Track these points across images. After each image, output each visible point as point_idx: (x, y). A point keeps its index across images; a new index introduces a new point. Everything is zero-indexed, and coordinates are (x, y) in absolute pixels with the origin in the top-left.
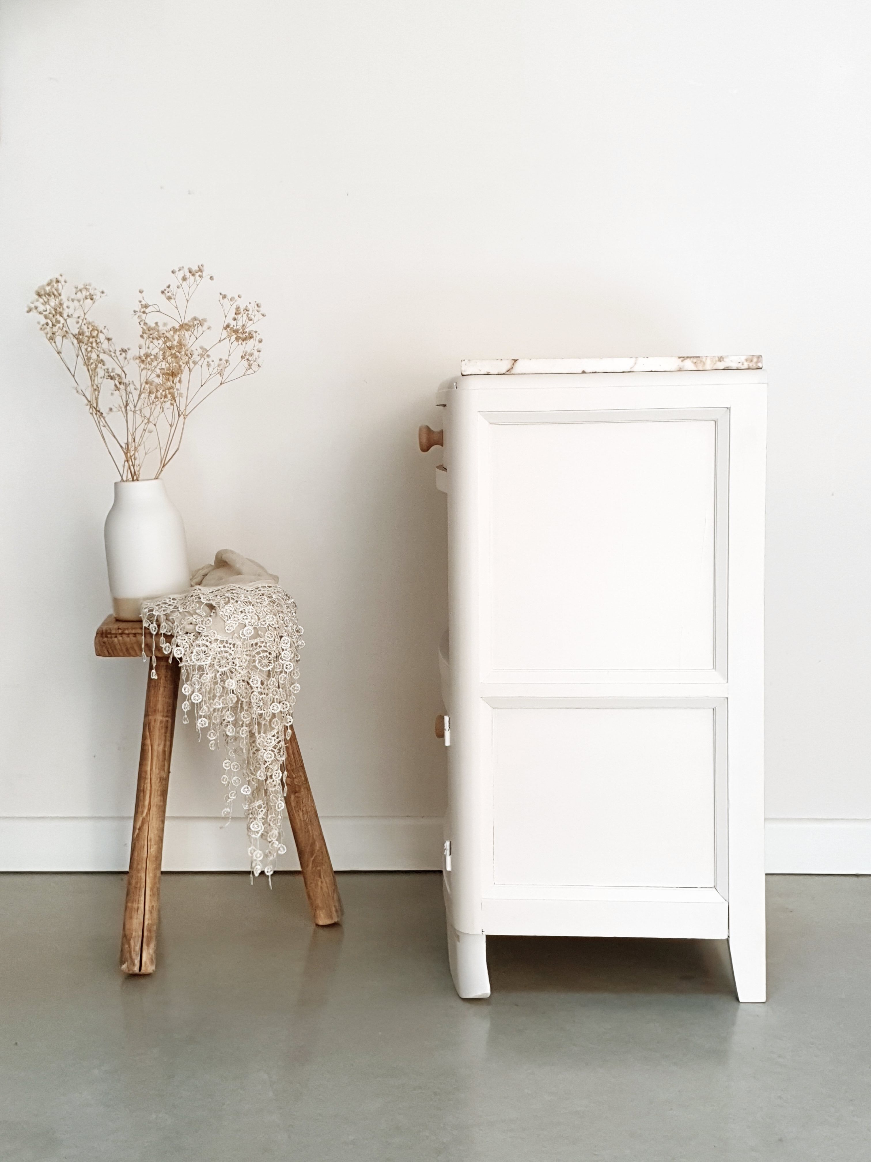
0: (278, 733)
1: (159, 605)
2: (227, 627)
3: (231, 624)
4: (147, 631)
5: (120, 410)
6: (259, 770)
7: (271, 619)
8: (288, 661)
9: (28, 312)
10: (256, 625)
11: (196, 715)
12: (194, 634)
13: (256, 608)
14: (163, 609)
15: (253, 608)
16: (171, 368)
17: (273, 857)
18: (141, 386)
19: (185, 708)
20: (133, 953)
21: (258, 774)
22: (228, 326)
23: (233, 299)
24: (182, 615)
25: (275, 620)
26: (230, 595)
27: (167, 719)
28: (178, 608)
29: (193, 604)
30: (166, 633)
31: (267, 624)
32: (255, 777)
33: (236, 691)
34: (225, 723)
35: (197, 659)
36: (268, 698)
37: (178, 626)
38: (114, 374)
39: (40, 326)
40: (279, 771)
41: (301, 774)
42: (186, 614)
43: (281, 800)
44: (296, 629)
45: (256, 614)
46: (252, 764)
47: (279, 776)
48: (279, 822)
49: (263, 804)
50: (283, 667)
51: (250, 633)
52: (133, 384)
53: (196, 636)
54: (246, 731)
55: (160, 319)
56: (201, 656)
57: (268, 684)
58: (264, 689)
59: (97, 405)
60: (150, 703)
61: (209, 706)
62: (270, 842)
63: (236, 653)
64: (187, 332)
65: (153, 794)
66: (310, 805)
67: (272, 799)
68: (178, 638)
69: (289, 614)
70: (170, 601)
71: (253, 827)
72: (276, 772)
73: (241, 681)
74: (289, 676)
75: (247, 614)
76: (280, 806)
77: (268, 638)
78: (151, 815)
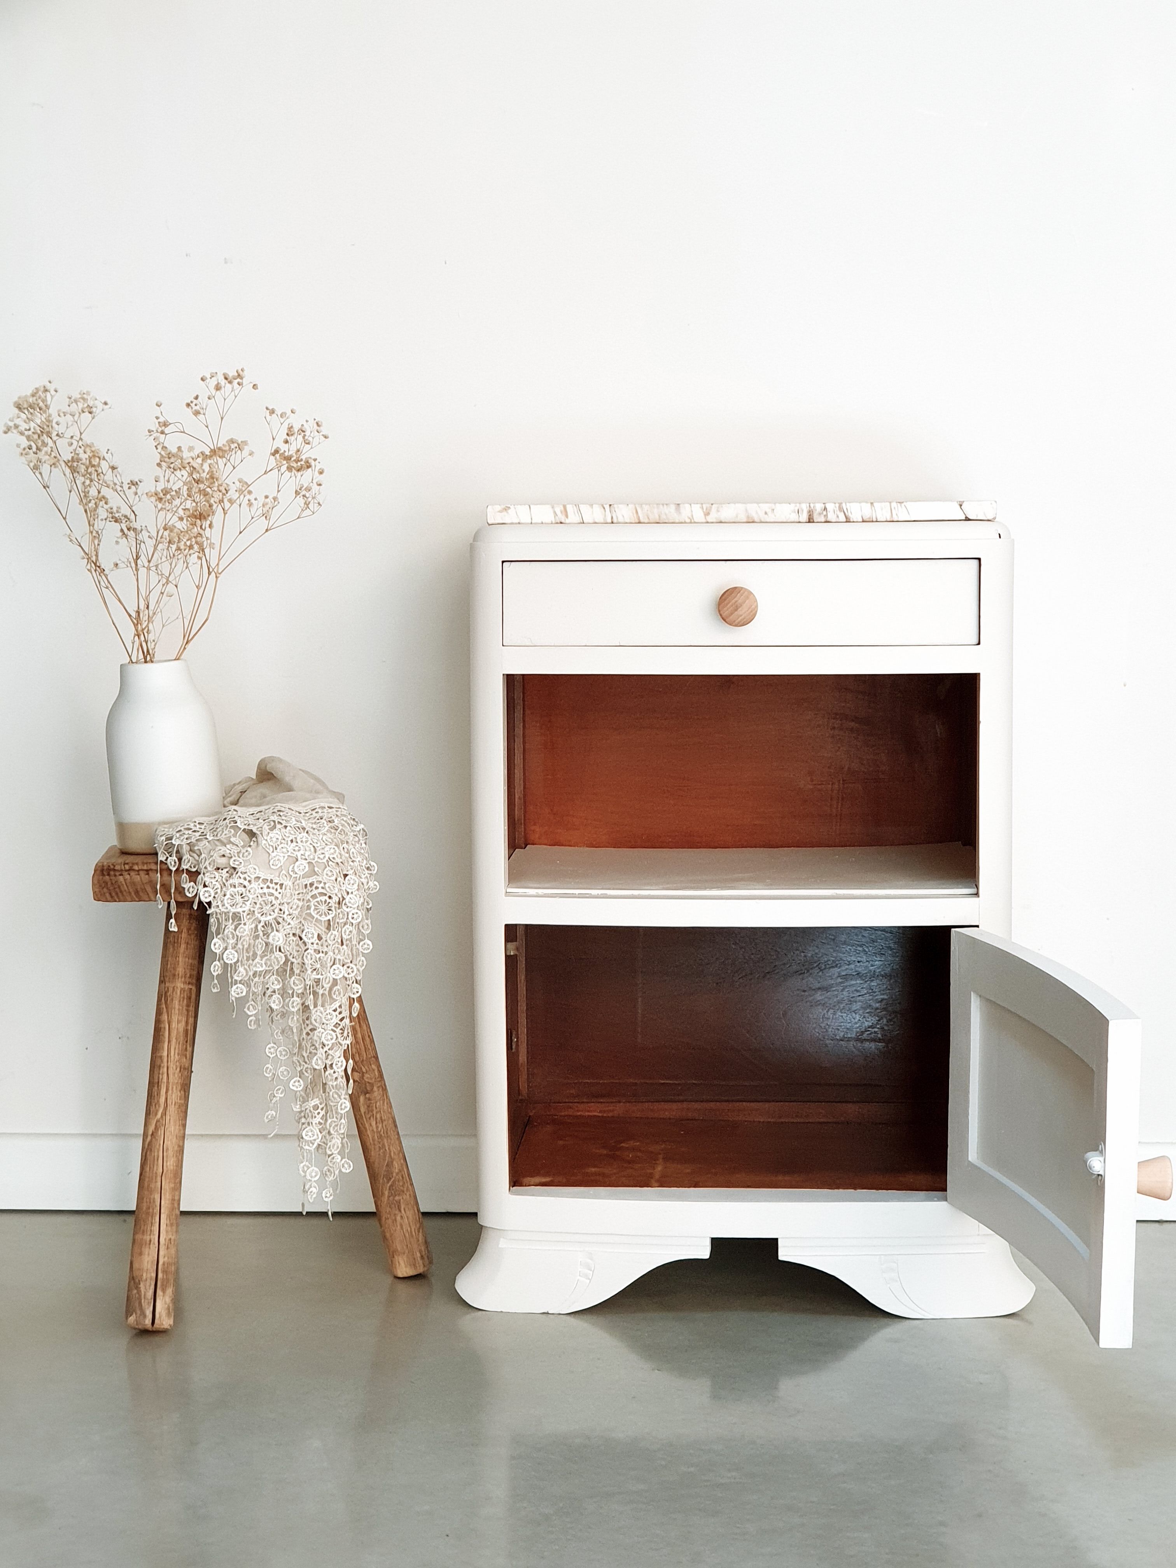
0: (340, 1007)
1: (180, 831)
2: (272, 862)
3: (278, 857)
4: (164, 867)
5: (129, 565)
6: (315, 1056)
7: (332, 851)
8: (354, 909)
9: (6, 432)
10: (311, 859)
11: (230, 981)
12: (227, 870)
13: (311, 835)
14: (186, 836)
15: (307, 836)
16: (199, 508)
18: (158, 533)
19: (214, 971)
20: (143, 1301)
21: (314, 1062)
22: (276, 452)
23: (284, 416)
24: (211, 846)
25: (337, 852)
26: (276, 818)
27: (190, 986)
28: (206, 835)
29: (226, 830)
30: (190, 869)
31: (327, 858)
32: (309, 1066)
33: (284, 948)
34: (269, 992)
35: (231, 904)
36: (327, 958)
37: (206, 860)
38: (120, 515)
39: (20, 450)
40: (342, 1058)
41: (373, 1067)
42: (217, 843)
43: (345, 1099)
44: (367, 866)
45: (311, 844)
46: (305, 1048)
47: (342, 1066)
48: (342, 1129)
49: (321, 1104)
50: (348, 916)
51: (303, 870)
52: (147, 530)
53: (230, 872)
54: (298, 1004)
55: (184, 442)
56: (238, 900)
57: (328, 939)
58: (322, 945)
59: (97, 560)
60: (167, 964)
61: (248, 969)
62: (329, 1156)
63: (284, 897)
64: (221, 460)
65: (170, 1088)
66: (386, 1111)
67: (333, 1096)
68: (206, 875)
69: (357, 844)
70: (196, 826)
71: (306, 1135)
72: (338, 1059)
73: (291, 935)
74: (357, 929)
75: (300, 844)
76: (343, 1107)
77: (327, 877)
78: (168, 1118)
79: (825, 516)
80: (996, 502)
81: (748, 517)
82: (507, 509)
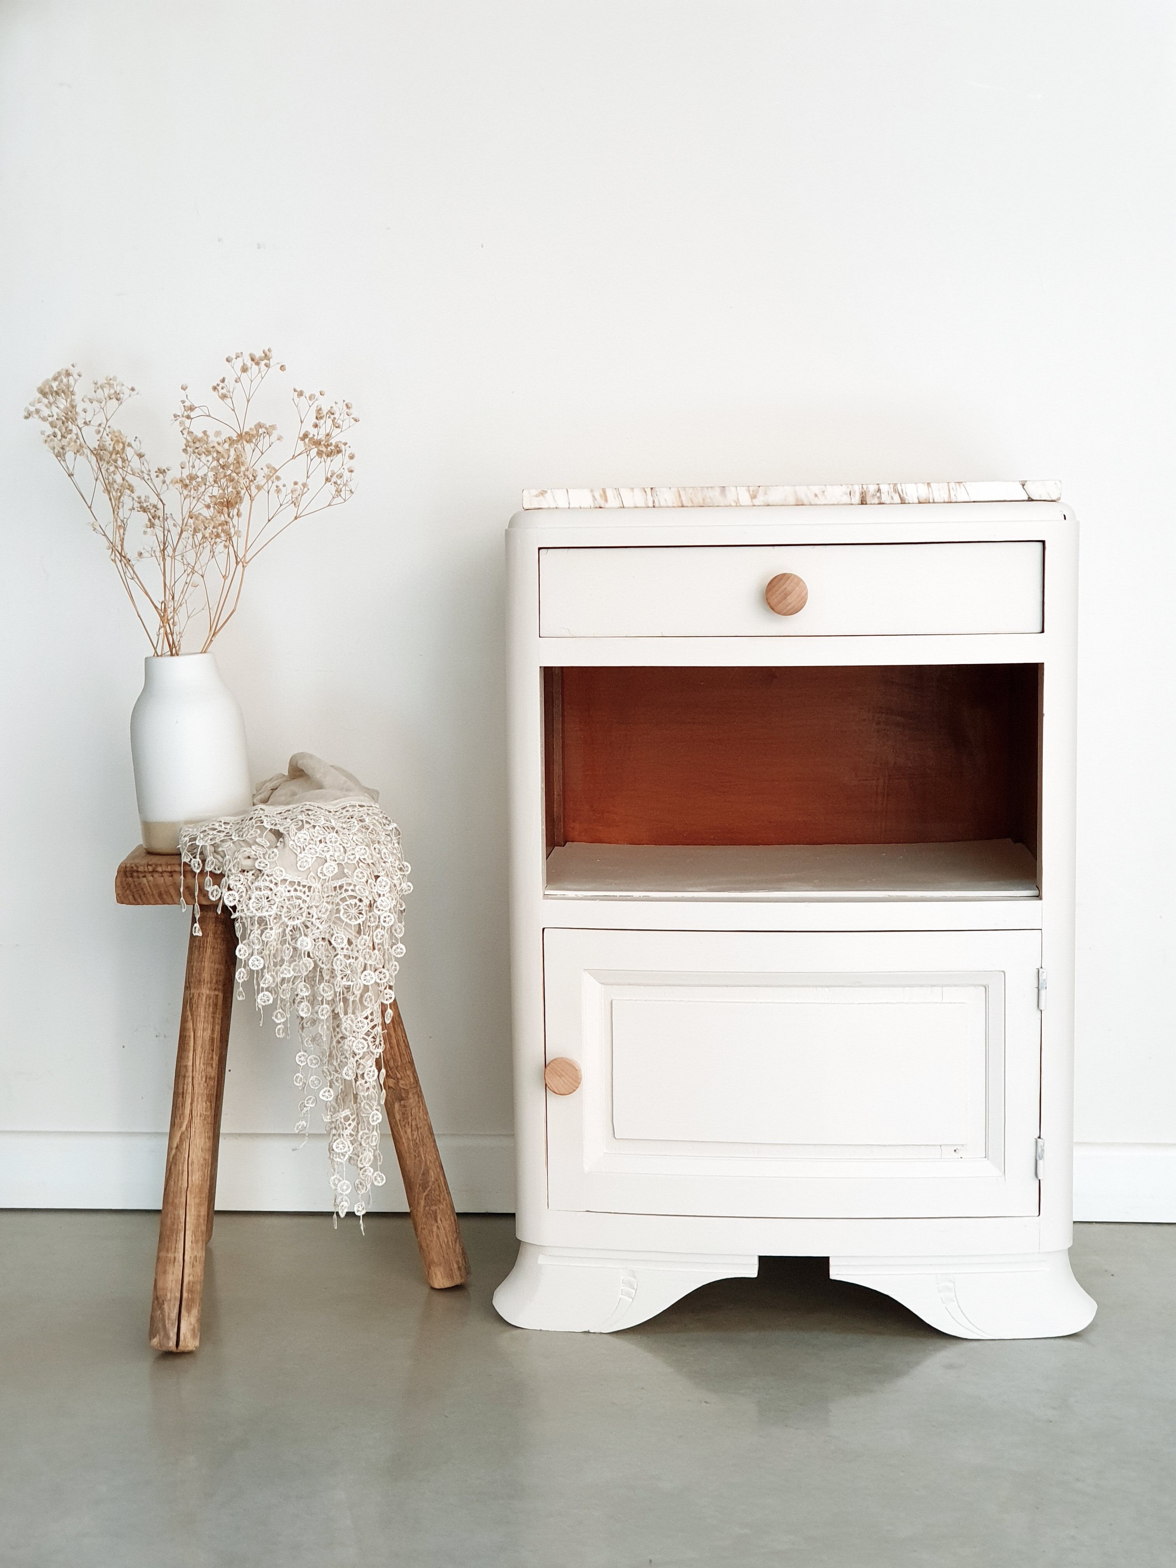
0: (372, 1014)
1: (205, 831)
2: (299, 863)
3: (305, 858)
4: (188, 868)
5: (153, 555)
6: (346, 1066)
7: (363, 851)
8: (386, 911)
9: (26, 418)
10: (340, 860)
11: (256, 988)
12: (253, 872)
13: (341, 835)
14: (210, 837)
15: (337, 836)
16: (226, 496)
17: (366, 1189)
18: (183, 520)
19: (239, 978)
20: (167, 1322)
21: (344, 1072)
22: (306, 435)
23: (313, 397)
24: (236, 847)
25: (368, 853)
26: (304, 817)
27: (216, 993)
28: (231, 835)
29: (252, 830)
30: (214, 871)
31: (357, 859)
32: (340, 1076)
33: (313, 953)
34: (298, 999)
35: (257, 908)
36: (358, 964)
37: (230, 862)
38: (148, 504)
39: (44, 437)
40: (374, 1068)
41: (409, 1072)
42: (242, 843)
43: (377, 1110)
44: (399, 867)
45: (340, 844)
46: (335, 1057)
47: (373, 1076)
48: (374, 1141)
49: (352, 1115)
50: (379, 919)
51: (332, 872)
52: (172, 518)
53: (256, 875)
54: (328, 1011)
55: (211, 427)
56: (263, 903)
57: (358, 944)
58: (352, 950)
59: (122, 549)
60: (193, 970)
61: (276, 976)
62: (361, 1169)
63: (312, 899)
64: (248, 445)
65: (195, 1099)
66: (422, 1118)
67: (364, 1108)
68: (231, 878)
69: (389, 844)
70: (221, 826)
71: (337, 1148)
72: (370, 1069)
73: (320, 939)
74: (389, 932)
75: (329, 845)
76: (375, 1119)
77: (358, 879)
78: (193, 1130)
79: (878, 497)
80: (1060, 481)
81: (797, 499)
82: (543, 493)
